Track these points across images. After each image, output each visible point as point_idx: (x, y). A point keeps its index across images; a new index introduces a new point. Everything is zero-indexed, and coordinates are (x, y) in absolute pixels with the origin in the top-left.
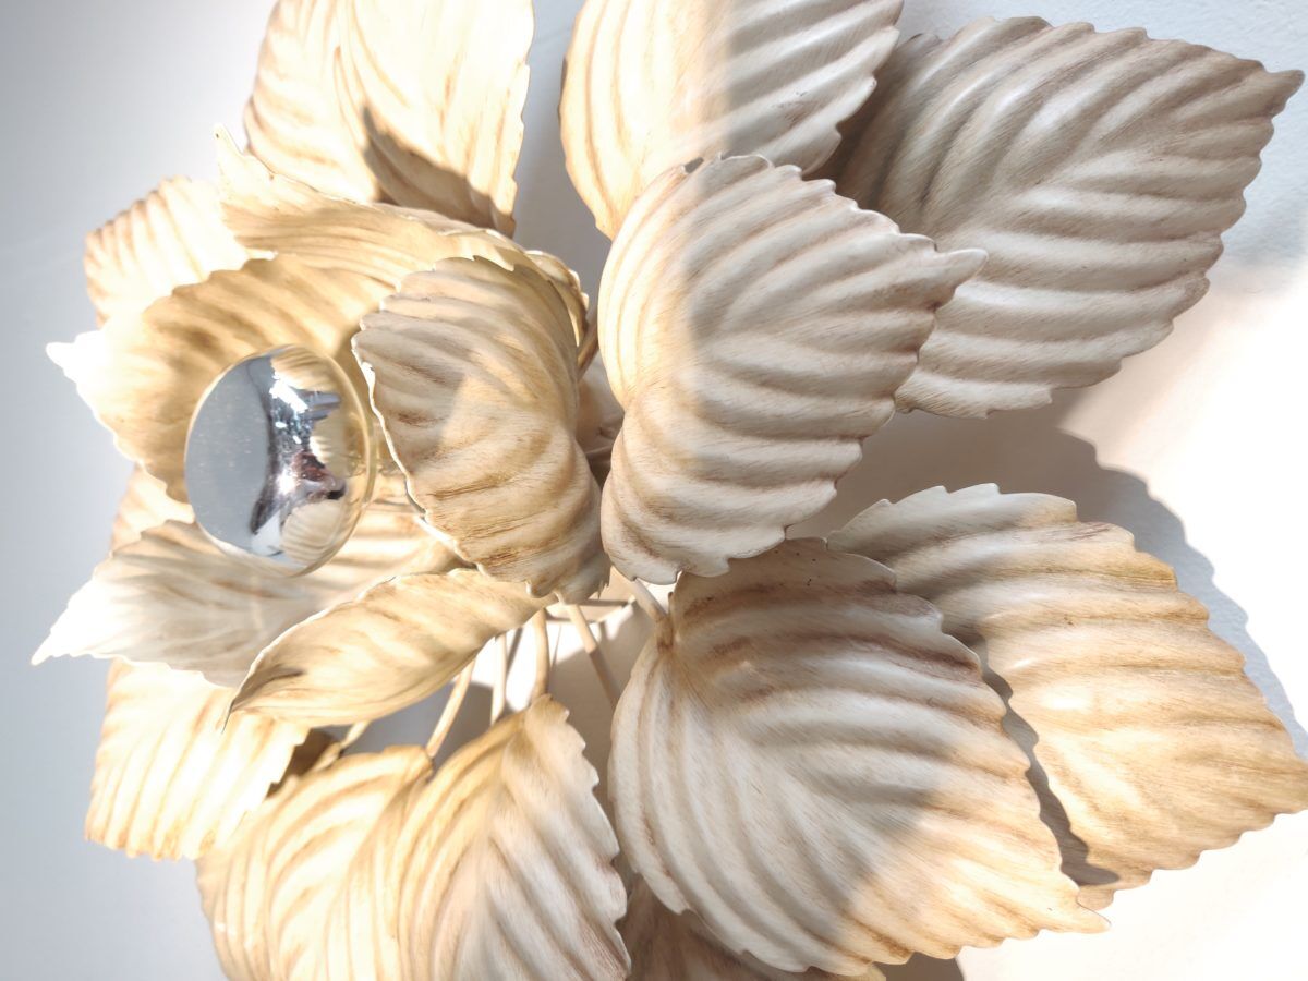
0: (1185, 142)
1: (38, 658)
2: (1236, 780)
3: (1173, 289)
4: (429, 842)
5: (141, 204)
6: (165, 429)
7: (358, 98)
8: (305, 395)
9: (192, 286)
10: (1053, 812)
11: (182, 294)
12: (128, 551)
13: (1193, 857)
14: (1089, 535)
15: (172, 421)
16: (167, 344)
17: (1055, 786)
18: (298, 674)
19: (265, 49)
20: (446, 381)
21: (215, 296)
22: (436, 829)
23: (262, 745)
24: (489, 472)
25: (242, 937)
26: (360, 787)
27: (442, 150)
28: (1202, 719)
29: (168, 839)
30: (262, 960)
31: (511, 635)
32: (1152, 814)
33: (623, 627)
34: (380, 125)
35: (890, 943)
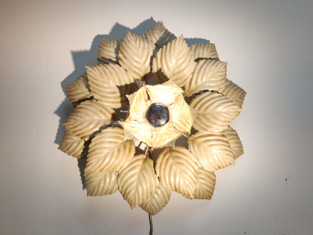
23: (130, 154)
34: (162, 71)
35: (219, 168)
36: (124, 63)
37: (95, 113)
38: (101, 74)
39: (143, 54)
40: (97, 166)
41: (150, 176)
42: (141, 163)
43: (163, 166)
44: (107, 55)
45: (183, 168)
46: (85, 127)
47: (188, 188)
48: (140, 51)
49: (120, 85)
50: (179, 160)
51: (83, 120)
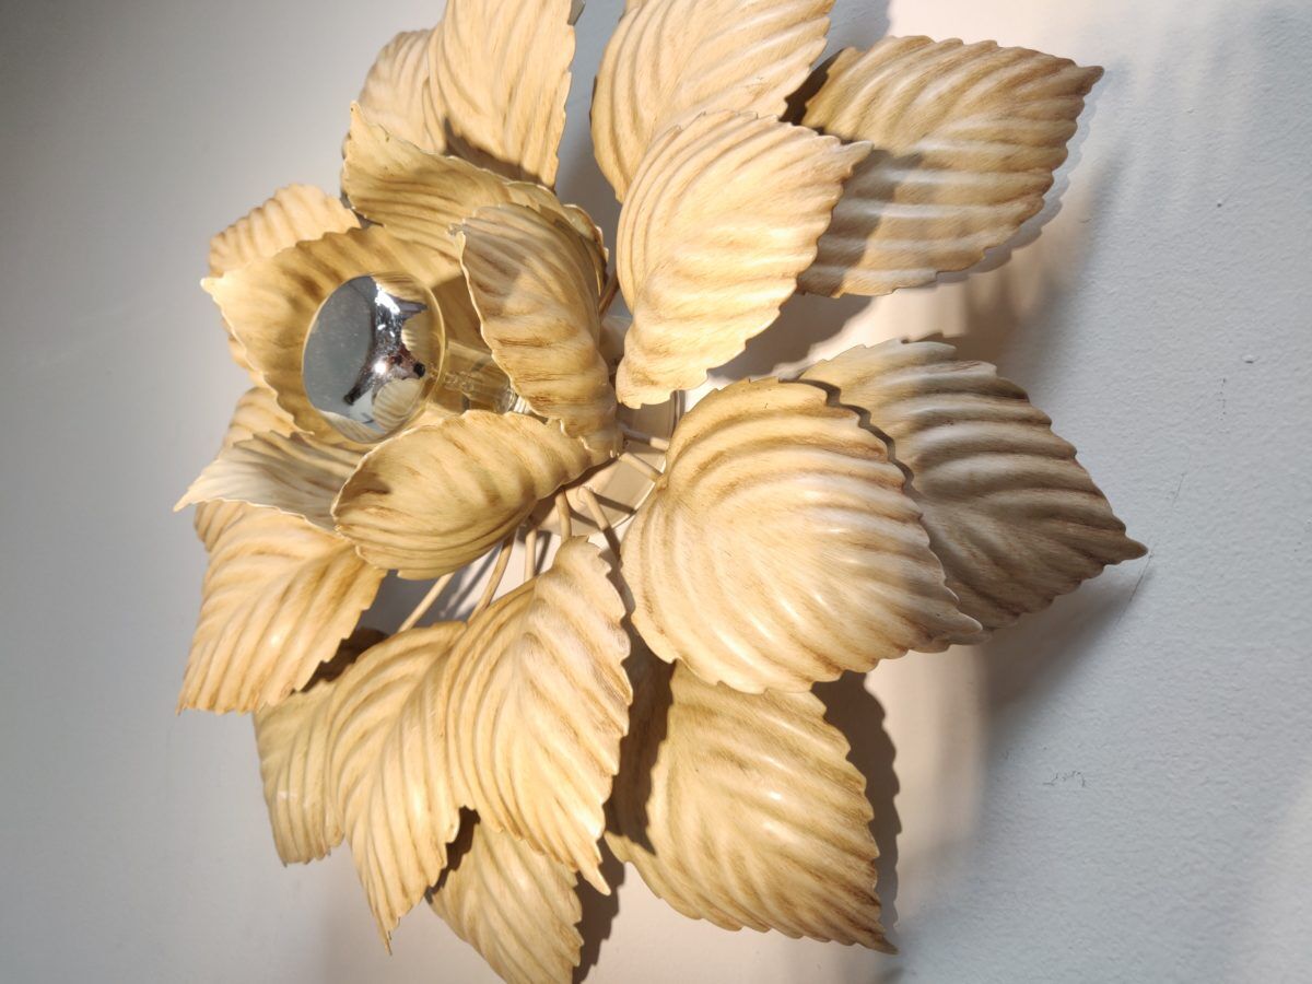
0: (1021, 109)
1: (179, 507)
3: (1019, 204)
4: (473, 657)
5: (260, 210)
6: (282, 351)
7: (440, 112)
8: (399, 301)
9: (309, 242)
11: (303, 247)
12: (244, 445)
14: (966, 368)
15: (285, 347)
16: (287, 284)
18: (385, 491)
19: (374, 70)
20: (509, 274)
21: (323, 253)
23: (335, 611)
24: (538, 335)
25: (303, 797)
27: (503, 145)
29: (253, 692)
35: (827, 662)
41: (421, 730)
50: (534, 622)
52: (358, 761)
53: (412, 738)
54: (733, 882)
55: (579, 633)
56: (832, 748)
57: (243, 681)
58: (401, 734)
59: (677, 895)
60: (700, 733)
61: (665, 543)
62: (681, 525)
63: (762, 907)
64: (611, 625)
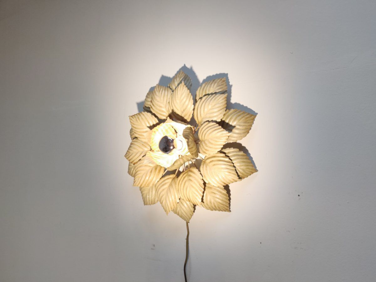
0: (247, 119)
2: (250, 170)
7: (172, 109)
10: (237, 172)
13: (248, 177)
14: (240, 152)
17: (237, 171)
22: (182, 180)
25: (152, 197)
26: (168, 179)
28: (248, 166)
30: (154, 200)
31: (184, 164)
32: (244, 173)
33: (194, 162)
34: (174, 111)
35: (225, 183)
36: (153, 109)
37: (139, 146)
38: (137, 120)
39: (164, 100)
40: (138, 183)
41: (173, 190)
42: (170, 180)
43: (181, 182)
44: (147, 105)
45: (192, 183)
46: (133, 157)
47: (196, 200)
48: (162, 98)
49: (149, 126)
50: (190, 178)
51: (133, 152)
52: (163, 193)
53: (172, 190)
54: (213, 206)
55: (197, 180)
56: (225, 192)
57: (146, 183)
58: (170, 189)
59: (206, 207)
60: (210, 190)
61: (206, 170)
62: (208, 168)
63: (216, 208)
64: (201, 179)
